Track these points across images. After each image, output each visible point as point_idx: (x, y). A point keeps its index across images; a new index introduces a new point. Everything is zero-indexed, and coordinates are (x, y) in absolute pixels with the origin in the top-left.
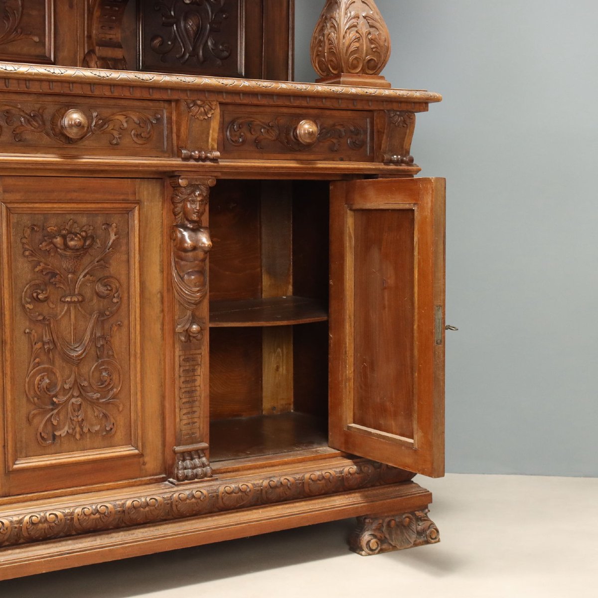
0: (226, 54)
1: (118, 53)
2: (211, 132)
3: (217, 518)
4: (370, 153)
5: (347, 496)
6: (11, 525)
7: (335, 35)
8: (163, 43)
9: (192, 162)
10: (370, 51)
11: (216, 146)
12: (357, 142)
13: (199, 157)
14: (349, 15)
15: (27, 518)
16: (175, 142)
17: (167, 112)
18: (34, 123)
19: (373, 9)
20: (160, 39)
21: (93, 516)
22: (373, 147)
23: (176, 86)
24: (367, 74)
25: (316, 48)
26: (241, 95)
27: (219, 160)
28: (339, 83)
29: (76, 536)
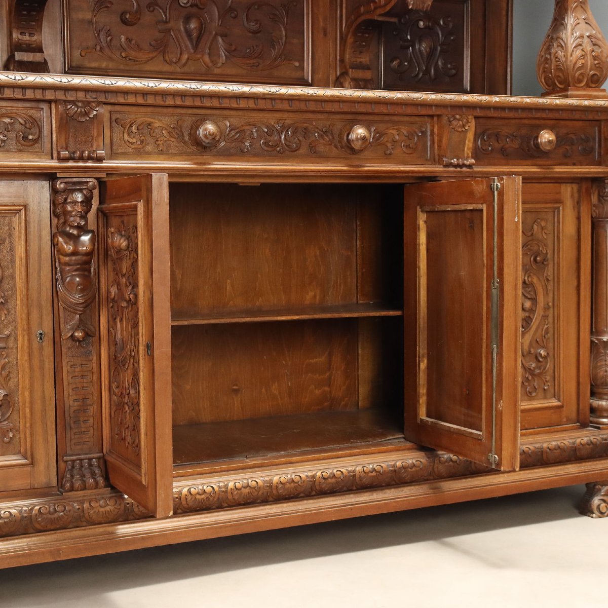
0: (454, 72)
1: (368, 75)
2: (467, 142)
3: (470, 479)
4: (598, 158)
5: (578, 465)
6: (307, 479)
7: (563, 53)
8: (400, 64)
9: (452, 169)
10: (594, 67)
11: (470, 155)
12: (587, 148)
13: (458, 164)
14: (575, 35)
15: (319, 474)
16: (436, 152)
17: (430, 126)
18: (326, 137)
19: (595, 29)
20: (398, 61)
21: (370, 474)
22: (601, 153)
23: (441, 103)
24: (590, 87)
25: (542, 65)
26: (492, 109)
27: (473, 167)
28: (566, 96)
29: (357, 491)
